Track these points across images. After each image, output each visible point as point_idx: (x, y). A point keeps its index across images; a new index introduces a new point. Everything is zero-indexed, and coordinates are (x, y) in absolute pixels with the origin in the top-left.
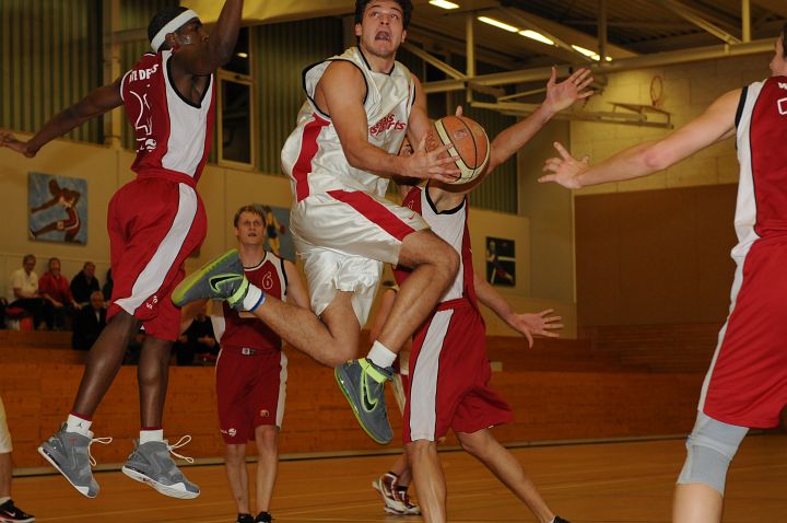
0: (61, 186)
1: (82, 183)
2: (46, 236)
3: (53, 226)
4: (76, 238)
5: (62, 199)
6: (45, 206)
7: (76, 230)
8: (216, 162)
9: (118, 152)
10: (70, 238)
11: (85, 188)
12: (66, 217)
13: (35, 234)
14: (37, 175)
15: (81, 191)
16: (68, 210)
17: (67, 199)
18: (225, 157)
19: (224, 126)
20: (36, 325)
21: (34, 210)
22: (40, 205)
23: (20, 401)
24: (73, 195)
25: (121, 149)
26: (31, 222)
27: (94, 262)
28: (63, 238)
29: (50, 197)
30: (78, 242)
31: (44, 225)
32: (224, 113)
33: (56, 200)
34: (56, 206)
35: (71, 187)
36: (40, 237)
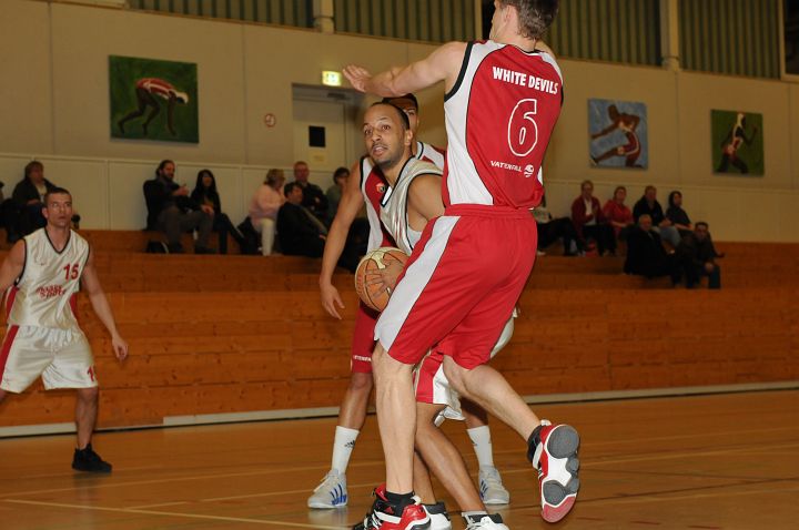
0: (620, 111)
1: (641, 106)
2: (607, 162)
3: (614, 152)
4: (637, 162)
5: (621, 124)
6: (605, 132)
7: (637, 154)
8: (779, 77)
9: (676, 73)
10: (631, 163)
11: (644, 112)
12: (626, 142)
13: (596, 160)
14: (595, 100)
15: (640, 115)
16: (629, 135)
17: (627, 124)
18: (788, 71)
19: (786, 39)
20: (601, 252)
21: (594, 137)
22: (600, 130)
23: (588, 327)
24: (632, 120)
25: (679, 70)
26: (592, 148)
27: (655, 185)
28: (624, 163)
29: (610, 123)
30: (639, 167)
31: (604, 151)
32: (786, 25)
33: (615, 126)
34: (616, 131)
35: (630, 112)
36: (601, 163)
